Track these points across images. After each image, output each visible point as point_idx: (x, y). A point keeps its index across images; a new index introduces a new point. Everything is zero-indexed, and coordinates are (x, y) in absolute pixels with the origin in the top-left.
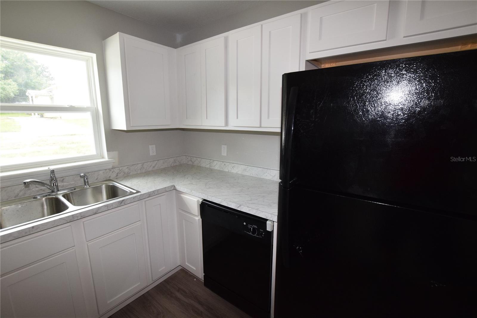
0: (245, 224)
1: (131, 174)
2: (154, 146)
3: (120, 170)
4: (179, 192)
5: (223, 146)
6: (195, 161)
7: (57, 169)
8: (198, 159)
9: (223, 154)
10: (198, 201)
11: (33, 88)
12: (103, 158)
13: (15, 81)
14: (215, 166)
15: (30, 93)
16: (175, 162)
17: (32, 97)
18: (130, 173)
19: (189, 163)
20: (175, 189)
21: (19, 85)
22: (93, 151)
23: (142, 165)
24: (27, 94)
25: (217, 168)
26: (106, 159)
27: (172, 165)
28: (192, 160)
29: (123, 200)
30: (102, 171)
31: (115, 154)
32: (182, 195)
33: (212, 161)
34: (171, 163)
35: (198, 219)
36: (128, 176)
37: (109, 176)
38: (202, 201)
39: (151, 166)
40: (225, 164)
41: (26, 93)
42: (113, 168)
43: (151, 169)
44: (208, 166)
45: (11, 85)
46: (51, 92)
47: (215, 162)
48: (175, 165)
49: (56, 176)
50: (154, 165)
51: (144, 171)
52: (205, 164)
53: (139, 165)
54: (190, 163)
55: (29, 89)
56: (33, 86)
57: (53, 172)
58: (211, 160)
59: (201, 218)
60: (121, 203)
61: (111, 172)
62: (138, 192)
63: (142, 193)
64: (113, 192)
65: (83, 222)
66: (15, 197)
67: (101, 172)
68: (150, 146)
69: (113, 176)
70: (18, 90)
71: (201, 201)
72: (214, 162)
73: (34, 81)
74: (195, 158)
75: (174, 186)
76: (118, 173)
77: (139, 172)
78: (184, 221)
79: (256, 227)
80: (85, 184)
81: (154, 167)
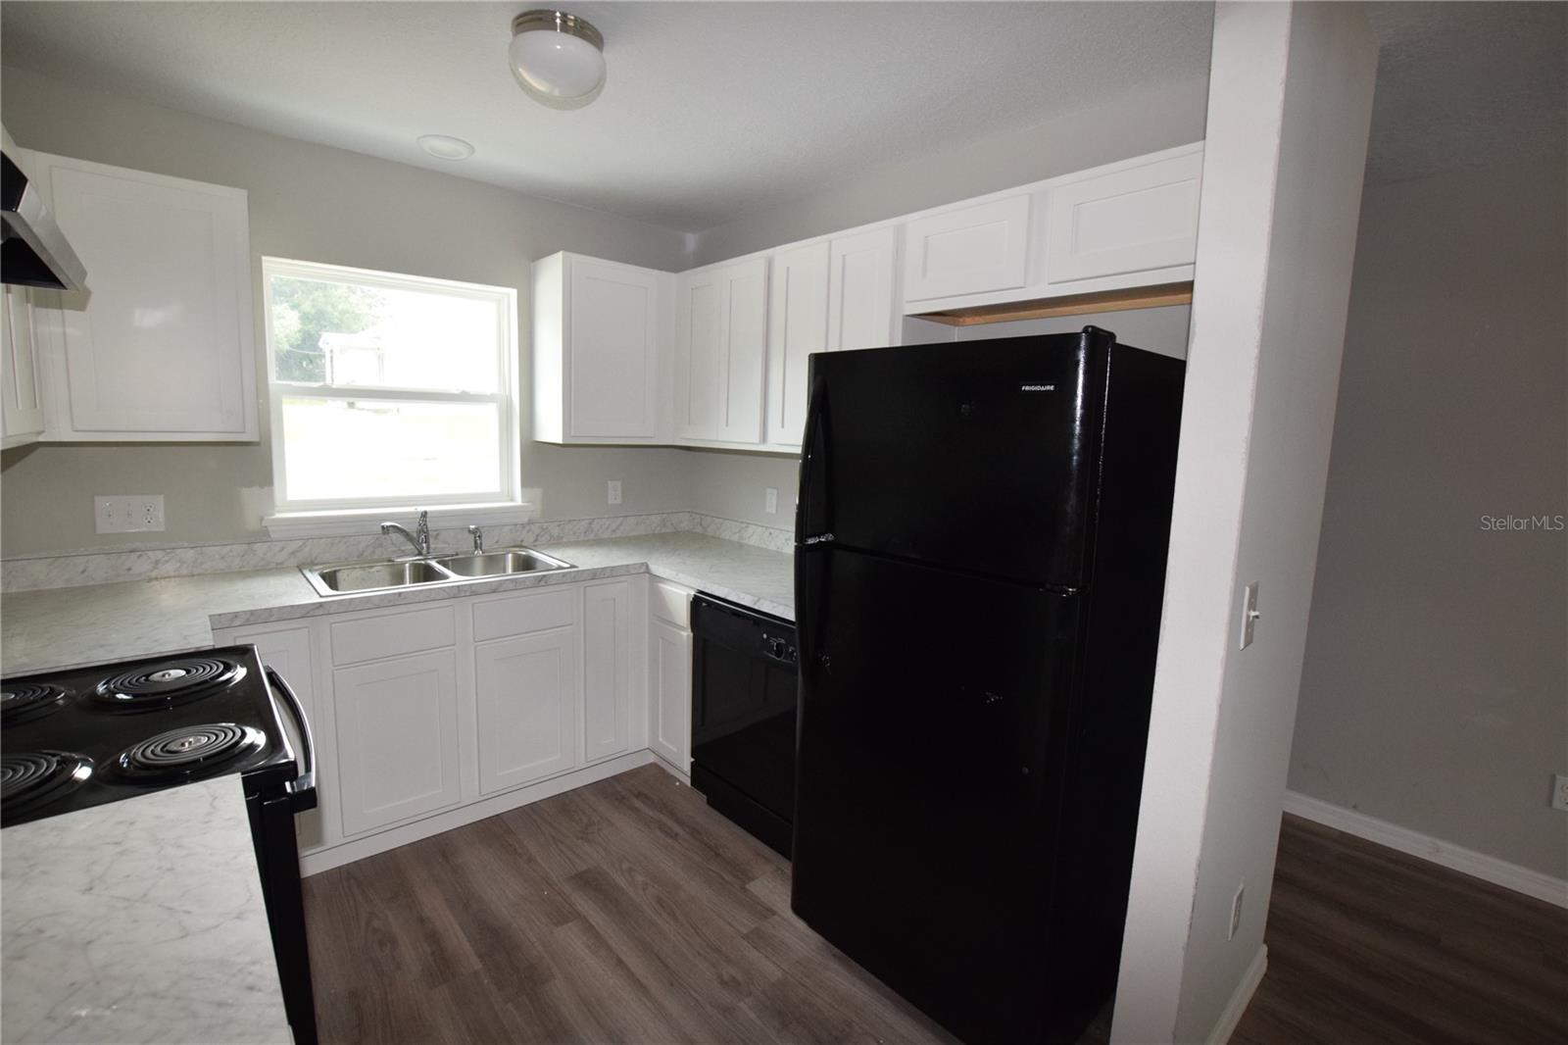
0: (765, 636)
1: (564, 540)
2: (619, 484)
3: (543, 529)
4: (656, 579)
5: (769, 491)
6: (708, 526)
7: (432, 512)
8: (717, 520)
9: (768, 510)
10: (688, 595)
11: (337, 328)
12: (512, 500)
13: (295, 307)
14: (749, 537)
15: (328, 341)
16: (665, 525)
17: (332, 351)
18: (562, 538)
19: (697, 530)
20: (648, 571)
21: (305, 318)
22: (494, 486)
23: (590, 523)
24: (321, 344)
25: (754, 541)
26: (519, 501)
27: (656, 532)
28: (703, 523)
29: (544, 576)
30: (509, 527)
31: (537, 492)
32: (660, 585)
33: (744, 525)
34: (655, 525)
35: (686, 635)
36: (557, 543)
37: (519, 539)
38: (695, 596)
39: (607, 528)
40: (771, 534)
41: (318, 341)
42: (530, 522)
43: (607, 535)
44: (735, 538)
45: (284, 318)
46: (379, 338)
47: (751, 529)
48: (663, 531)
49: (429, 525)
50: (614, 527)
51: (592, 537)
52: (728, 532)
53: (583, 523)
54: (699, 530)
55: (327, 331)
56: (336, 321)
57: (425, 514)
58: (742, 522)
59: (692, 631)
60: (540, 581)
61: (525, 532)
62: (572, 566)
63: (580, 569)
64: (526, 564)
65: (473, 605)
66: (358, 557)
67: (507, 529)
68: (609, 482)
69: (529, 539)
70: (300, 331)
71: (693, 593)
72: (747, 527)
73: (340, 307)
74: (709, 519)
75: (647, 566)
76: (538, 536)
77: (581, 539)
78: (660, 640)
79: (783, 641)
80: (476, 548)
81: (614, 531)
